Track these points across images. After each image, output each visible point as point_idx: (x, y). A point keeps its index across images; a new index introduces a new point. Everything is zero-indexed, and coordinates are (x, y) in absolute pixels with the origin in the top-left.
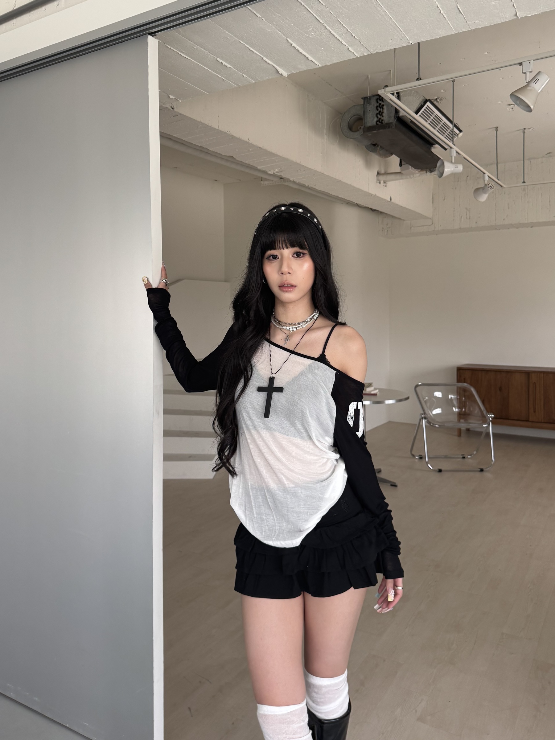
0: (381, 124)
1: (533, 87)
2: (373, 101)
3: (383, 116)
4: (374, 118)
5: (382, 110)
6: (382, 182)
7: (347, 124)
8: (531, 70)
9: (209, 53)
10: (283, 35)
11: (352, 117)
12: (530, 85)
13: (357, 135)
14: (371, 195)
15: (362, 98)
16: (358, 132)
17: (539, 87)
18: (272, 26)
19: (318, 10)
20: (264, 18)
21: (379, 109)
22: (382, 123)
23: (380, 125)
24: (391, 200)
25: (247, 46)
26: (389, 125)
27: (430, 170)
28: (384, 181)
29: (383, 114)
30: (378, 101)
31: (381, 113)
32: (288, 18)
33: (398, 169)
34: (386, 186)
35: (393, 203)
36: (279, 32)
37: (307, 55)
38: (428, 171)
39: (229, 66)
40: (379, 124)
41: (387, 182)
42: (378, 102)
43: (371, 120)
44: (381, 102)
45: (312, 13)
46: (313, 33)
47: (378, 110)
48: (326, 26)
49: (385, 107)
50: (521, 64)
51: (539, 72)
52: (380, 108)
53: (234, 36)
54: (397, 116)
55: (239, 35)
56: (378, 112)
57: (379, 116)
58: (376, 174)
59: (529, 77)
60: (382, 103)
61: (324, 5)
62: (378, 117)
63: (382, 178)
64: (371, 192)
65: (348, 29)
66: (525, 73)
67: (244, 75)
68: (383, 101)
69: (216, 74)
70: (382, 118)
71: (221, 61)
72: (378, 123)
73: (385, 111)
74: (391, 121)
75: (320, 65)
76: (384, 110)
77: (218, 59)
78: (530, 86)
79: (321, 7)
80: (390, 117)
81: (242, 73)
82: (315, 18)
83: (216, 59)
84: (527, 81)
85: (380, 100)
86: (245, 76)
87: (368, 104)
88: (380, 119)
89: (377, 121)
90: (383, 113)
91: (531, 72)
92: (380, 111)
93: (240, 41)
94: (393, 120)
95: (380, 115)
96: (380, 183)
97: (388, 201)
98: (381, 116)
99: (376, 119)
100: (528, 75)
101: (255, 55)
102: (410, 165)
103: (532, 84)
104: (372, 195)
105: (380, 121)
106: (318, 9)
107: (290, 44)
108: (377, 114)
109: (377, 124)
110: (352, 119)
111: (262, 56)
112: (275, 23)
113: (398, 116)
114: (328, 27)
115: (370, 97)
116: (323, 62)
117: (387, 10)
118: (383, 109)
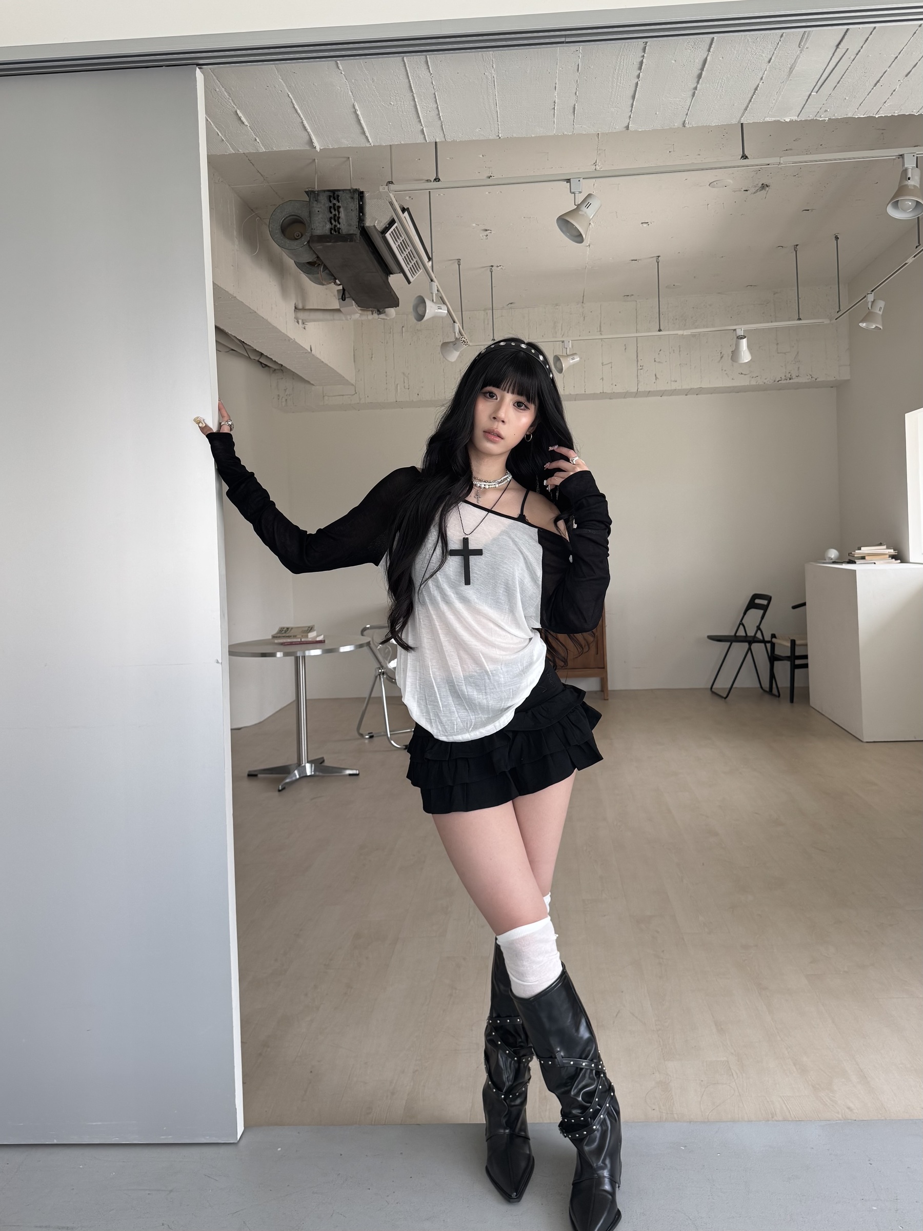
0: (337, 233)
1: (585, 213)
2: (323, 199)
3: (339, 224)
4: (326, 224)
5: (337, 213)
6: (300, 321)
7: (280, 227)
8: (581, 191)
9: (231, 101)
10: (352, 97)
11: (287, 217)
12: (581, 209)
13: (295, 244)
14: (289, 341)
15: (307, 192)
16: (298, 241)
17: (590, 212)
18: (348, 84)
19: (419, 77)
20: (344, 72)
21: (334, 213)
22: (339, 233)
23: (335, 235)
24: (311, 351)
25: (294, 102)
26: (349, 238)
27: (378, 311)
28: (302, 320)
29: (340, 220)
30: (332, 199)
31: (337, 219)
32: (375, 78)
33: (336, 304)
34: (305, 328)
35: (313, 355)
36: (350, 93)
37: (366, 129)
38: (374, 312)
39: (246, 123)
40: (335, 233)
41: (306, 323)
42: (330, 202)
43: (321, 226)
44: (335, 202)
45: (410, 78)
46: (393, 102)
47: (331, 213)
48: (416, 98)
49: (341, 210)
50: (568, 181)
51: (589, 195)
52: (335, 210)
53: (287, 86)
54: (362, 225)
55: (295, 86)
56: (332, 215)
57: (333, 221)
58: (294, 308)
59: (580, 198)
60: (338, 204)
61: (431, 72)
62: (331, 224)
63: (301, 315)
64: (289, 335)
65: (439, 106)
66: (574, 193)
67: (257, 138)
68: (339, 202)
69: (217, 130)
70: (338, 226)
71: (240, 115)
72: (333, 232)
73: (342, 215)
74: (351, 232)
75: (372, 145)
76: (340, 214)
77: (238, 112)
78: (582, 211)
79: (425, 74)
80: (350, 225)
81: (257, 136)
82: (408, 85)
83: (234, 111)
84: (577, 204)
85: (335, 199)
86: (258, 140)
87: (316, 202)
88: (335, 226)
89: (331, 229)
90: (339, 218)
91: (580, 192)
92: (335, 215)
93: (289, 93)
94: (354, 230)
95: (335, 221)
96: (298, 322)
97: (307, 352)
98: (337, 223)
99: (328, 226)
100: (577, 195)
101: (296, 115)
102: (354, 300)
103: (584, 208)
104: (290, 339)
105: (335, 229)
106: (420, 75)
107: (354, 110)
108: (331, 218)
109: (331, 233)
110: (287, 219)
111: (304, 119)
112: (353, 81)
113: (364, 226)
114: (416, 100)
115: (318, 191)
116: (378, 141)
117: (498, 93)
118: (339, 212)
